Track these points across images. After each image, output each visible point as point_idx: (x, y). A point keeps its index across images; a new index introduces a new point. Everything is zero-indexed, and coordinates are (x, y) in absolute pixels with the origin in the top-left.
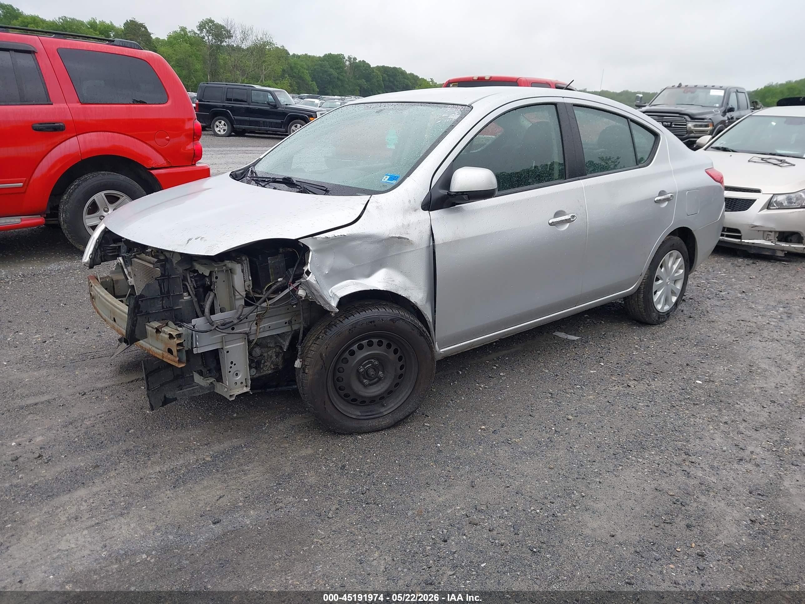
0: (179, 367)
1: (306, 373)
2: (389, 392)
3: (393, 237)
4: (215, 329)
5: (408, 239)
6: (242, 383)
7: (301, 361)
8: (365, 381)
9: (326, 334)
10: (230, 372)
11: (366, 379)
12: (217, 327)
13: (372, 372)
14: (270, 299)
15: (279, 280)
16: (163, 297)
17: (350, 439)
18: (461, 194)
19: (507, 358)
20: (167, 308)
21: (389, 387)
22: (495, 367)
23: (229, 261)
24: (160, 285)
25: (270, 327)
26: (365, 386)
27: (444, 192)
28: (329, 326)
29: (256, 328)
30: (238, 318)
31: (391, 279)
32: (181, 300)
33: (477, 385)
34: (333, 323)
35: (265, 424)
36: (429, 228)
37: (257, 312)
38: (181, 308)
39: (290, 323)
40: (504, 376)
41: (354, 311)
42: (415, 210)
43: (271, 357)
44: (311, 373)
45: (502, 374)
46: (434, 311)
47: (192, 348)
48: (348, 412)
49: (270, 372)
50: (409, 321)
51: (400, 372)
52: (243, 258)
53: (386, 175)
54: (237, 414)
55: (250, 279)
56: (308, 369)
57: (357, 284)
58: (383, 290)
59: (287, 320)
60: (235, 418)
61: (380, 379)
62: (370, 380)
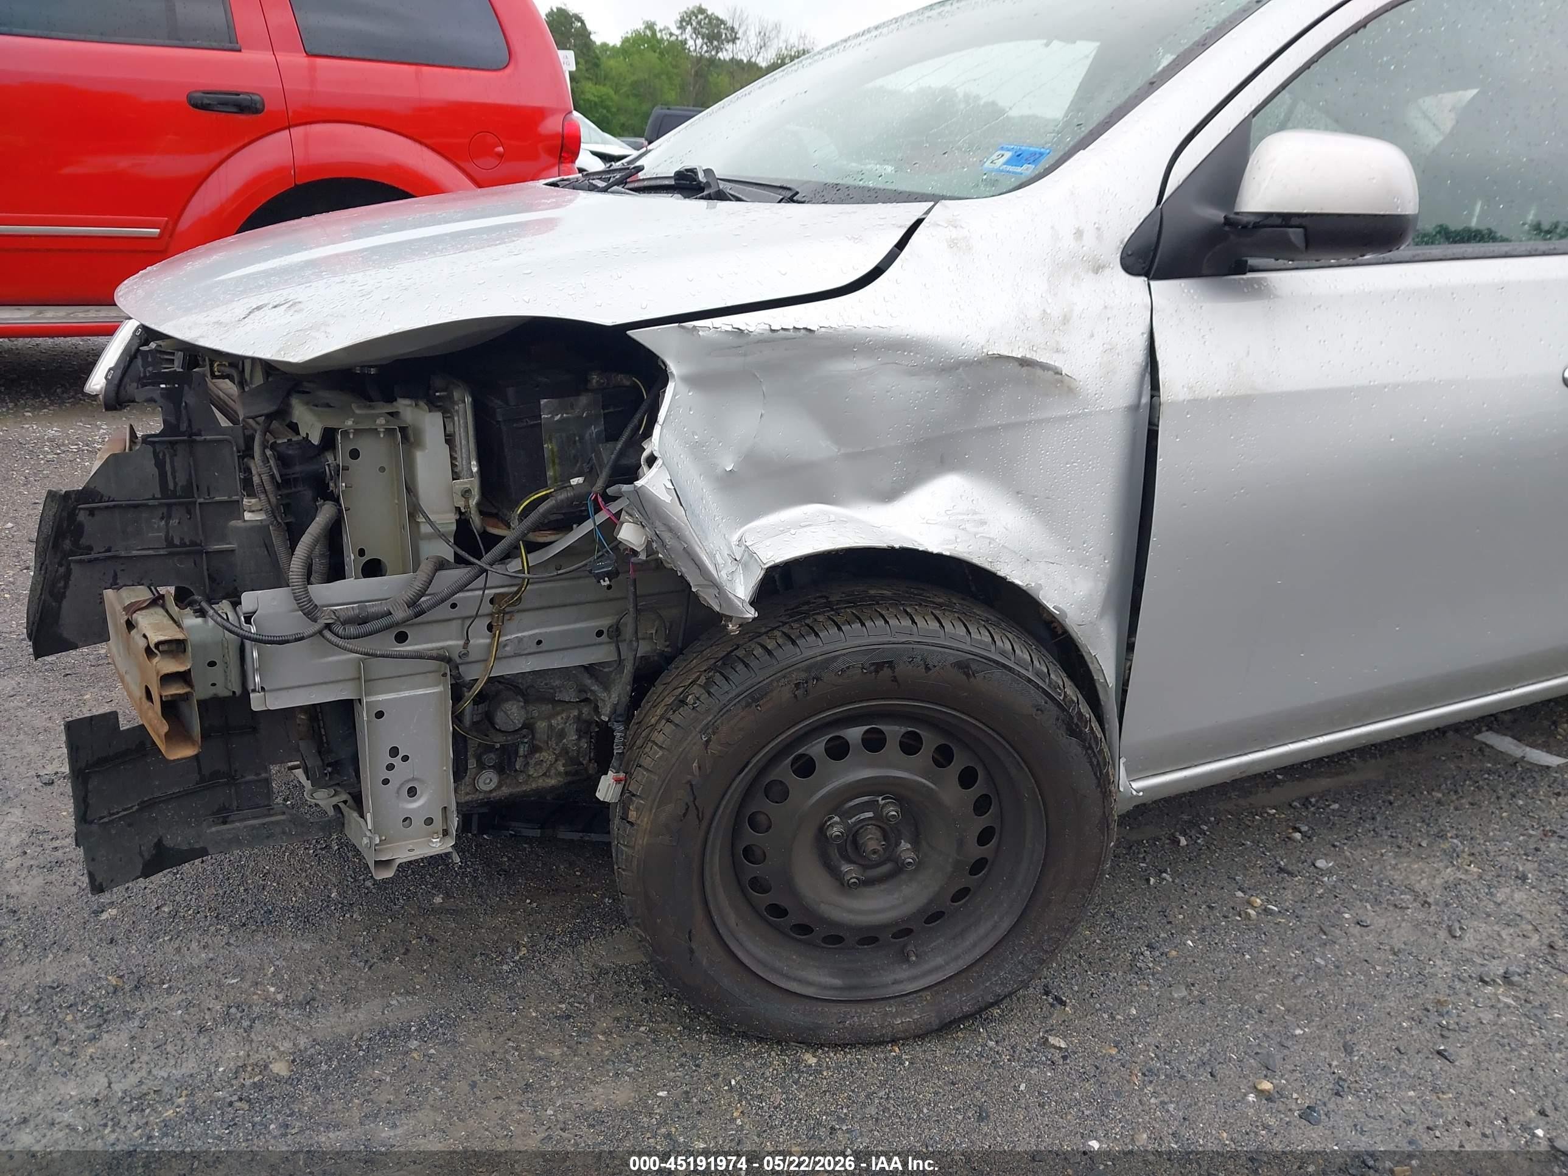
0: (171, 758)
1: (632, 824)
2: (933, 917)
3: (1000, 357)
4: (320, 632)
5: (1058, 372)
6: (429, 821)
7: (618, 781)
8: (846, 868)
9: (709, 693)
10: (386, 782)
11: (850, 861)
12: (328, 626)
13: (872, 841)
14: (532, 547)
15: (574, 481)
16: (169, 506)
17: (775, 1061)
18: (1279, 221)
19: (1336, 806)
20: (183, 545)
21: (931, 902)
22: (1298, 836)
23: (407, 402)
24: (160, 464)
25: (539, 642)
26: (844, 886)
27: (1217, 215)
28: (727, 662)
29: (488, 641)
30: (412, 603)
31: (976, 517)
32: (233, 523)
33: (1240, 894)
34: (740, 653)
35: (517, 947)
36: (1142, 343)
37: (485, 588)
38: (233, 551)
39: (615, 633)
40: (1329, 872)
41: (821, 618)
42: (1098, 268)
43: (562, 734)
44: (645, 822)
45: (1321, 863)
46: (1127, 647)
47: (246, 694)
48: (774, 970)
49: (552, 782)
50: (1030, 675)
51: (977, 852)
52: (456, 395)
53: (1002, 149)
54: (448, 895)
55: (475, 469)
56: (637, 809)
57: (843, 521)
58: (940, 557)
59: (604, 623)
60: (435, 911)
61: (899, 869)
62: (865, 867)
